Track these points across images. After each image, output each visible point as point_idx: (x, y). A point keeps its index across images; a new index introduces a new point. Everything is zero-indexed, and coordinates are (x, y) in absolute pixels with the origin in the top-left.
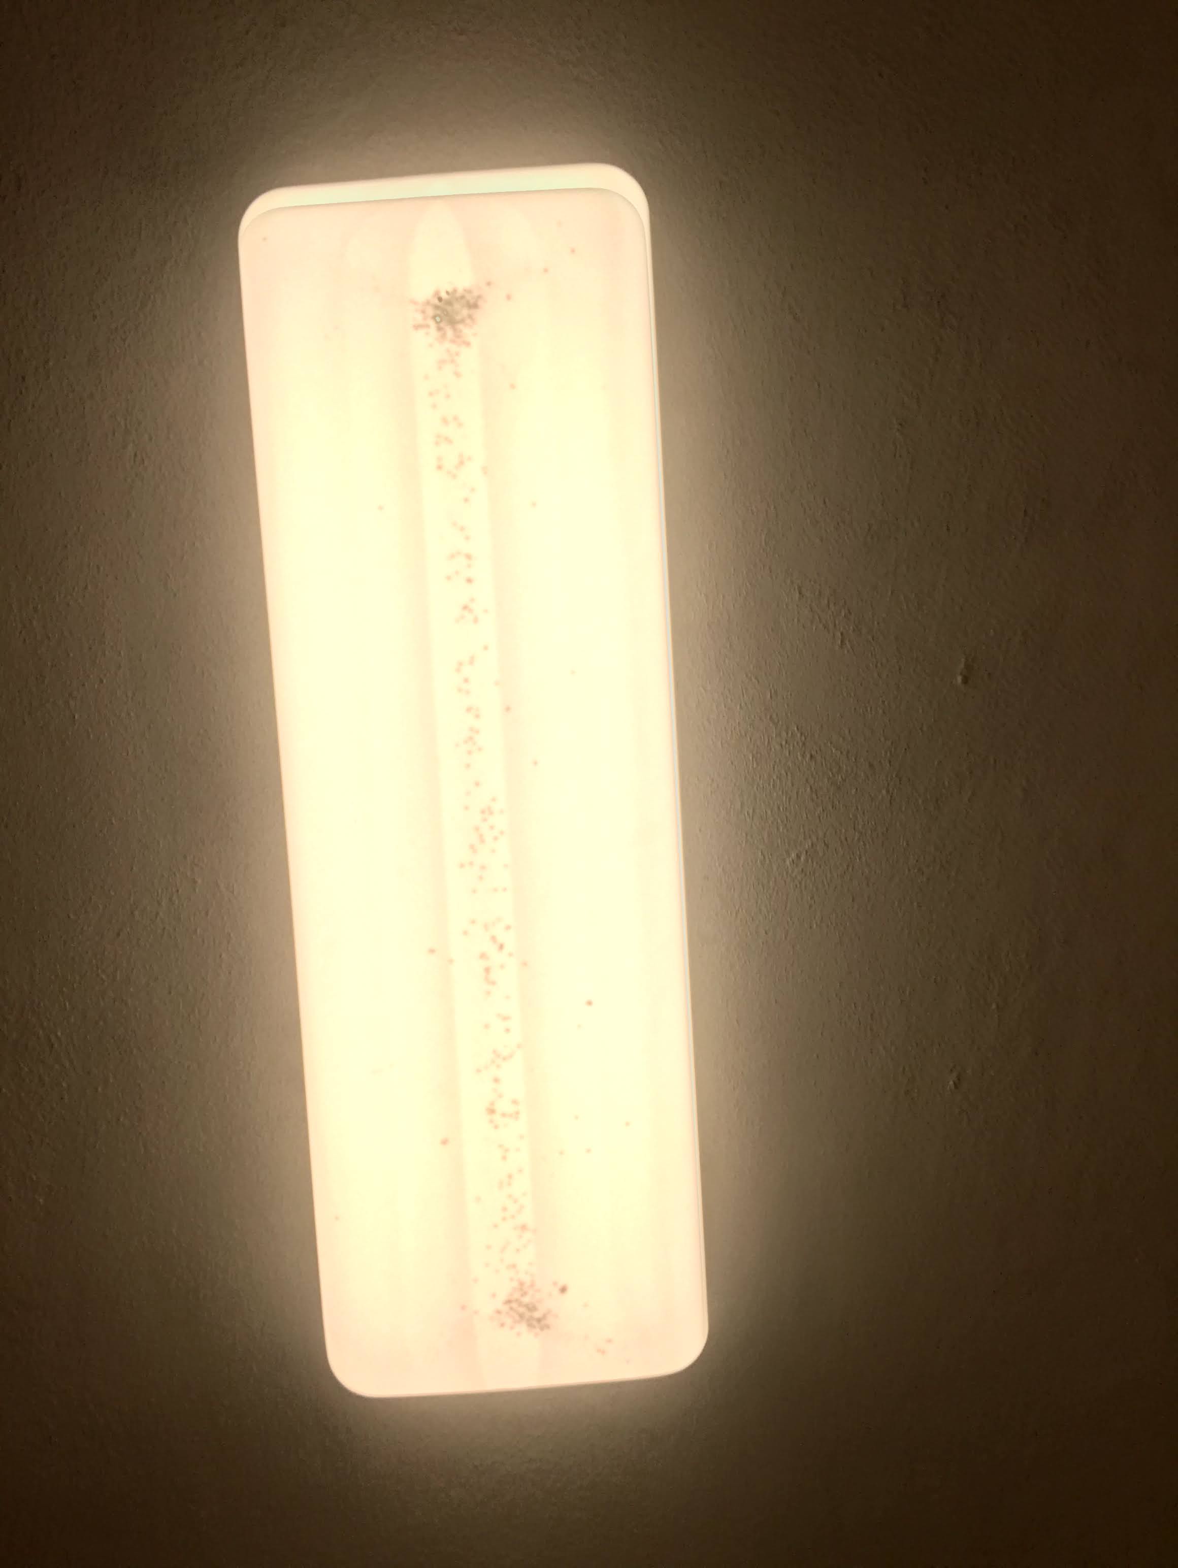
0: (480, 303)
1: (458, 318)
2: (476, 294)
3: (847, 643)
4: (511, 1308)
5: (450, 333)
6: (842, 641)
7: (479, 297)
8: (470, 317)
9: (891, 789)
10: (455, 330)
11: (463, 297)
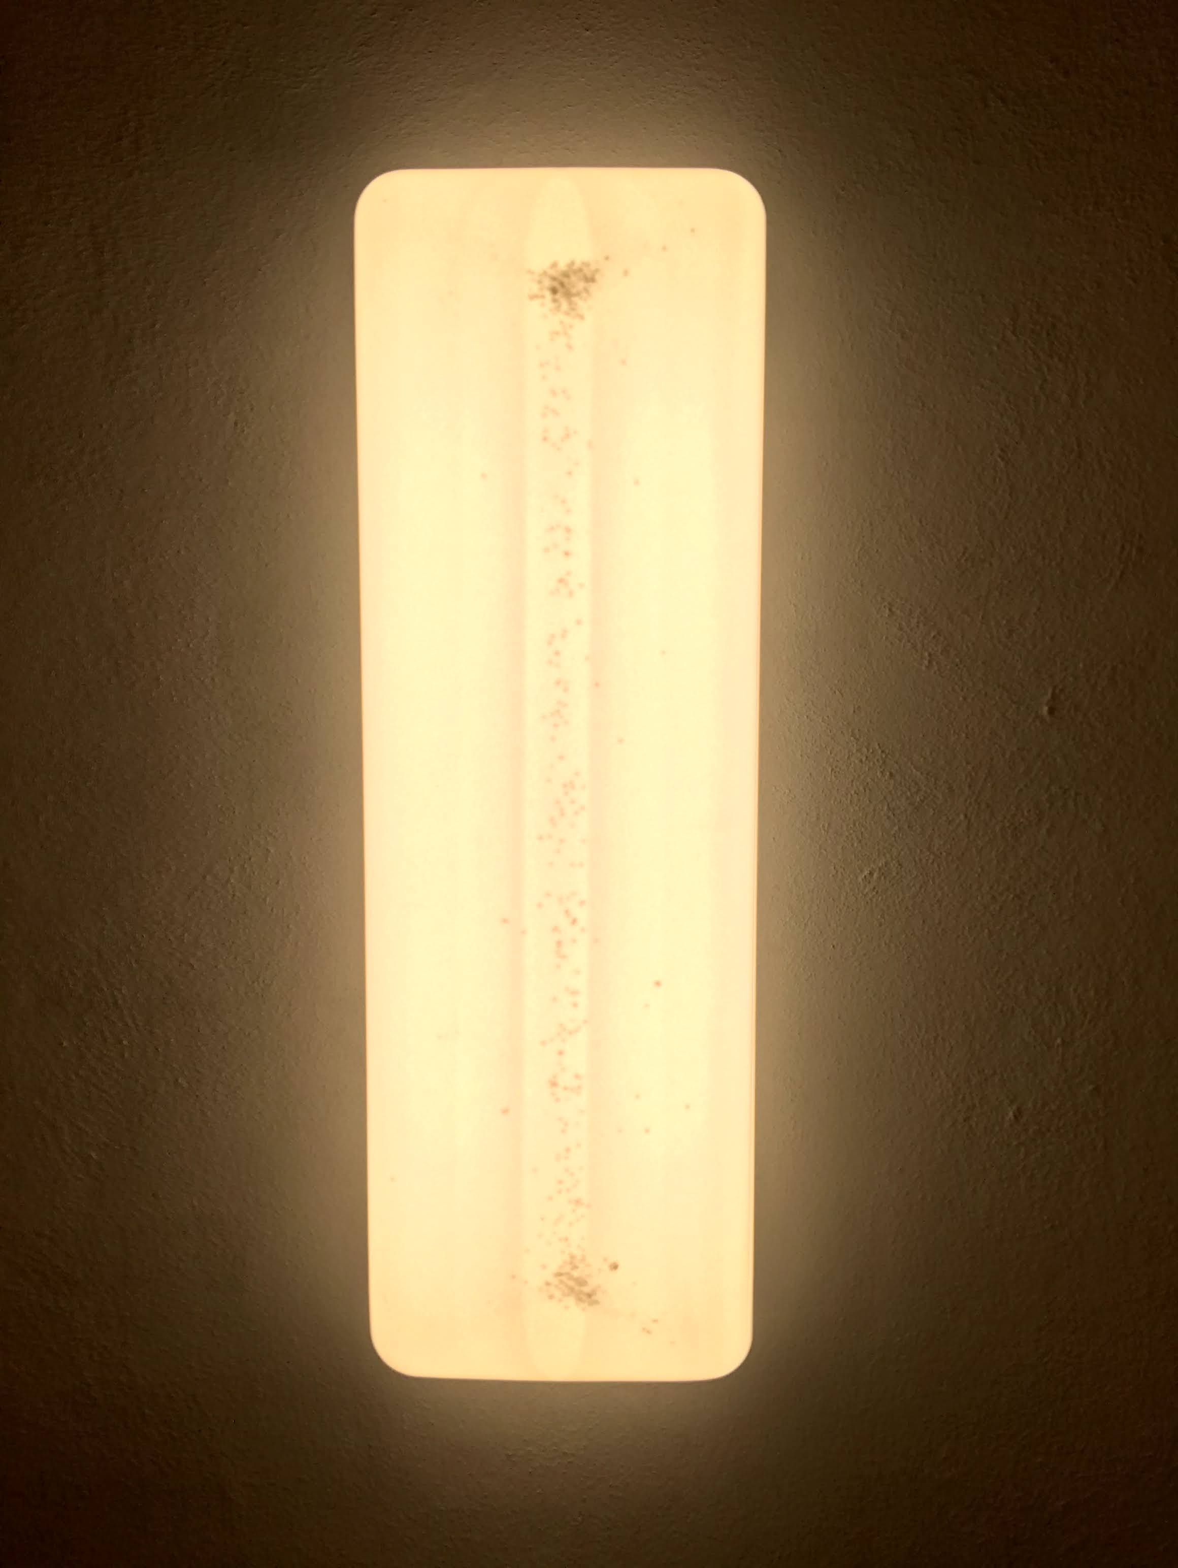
0: (597, 277)
1: (574, 291)
2: (593, 267)
3: (934, 663)
4: (561, 1282)
5: (565, 305)
6: (930, 662)
7: (597, 271)
8: (586, 290)
9: (969, 815)
10: (570, 303)
11: (580, 270)
